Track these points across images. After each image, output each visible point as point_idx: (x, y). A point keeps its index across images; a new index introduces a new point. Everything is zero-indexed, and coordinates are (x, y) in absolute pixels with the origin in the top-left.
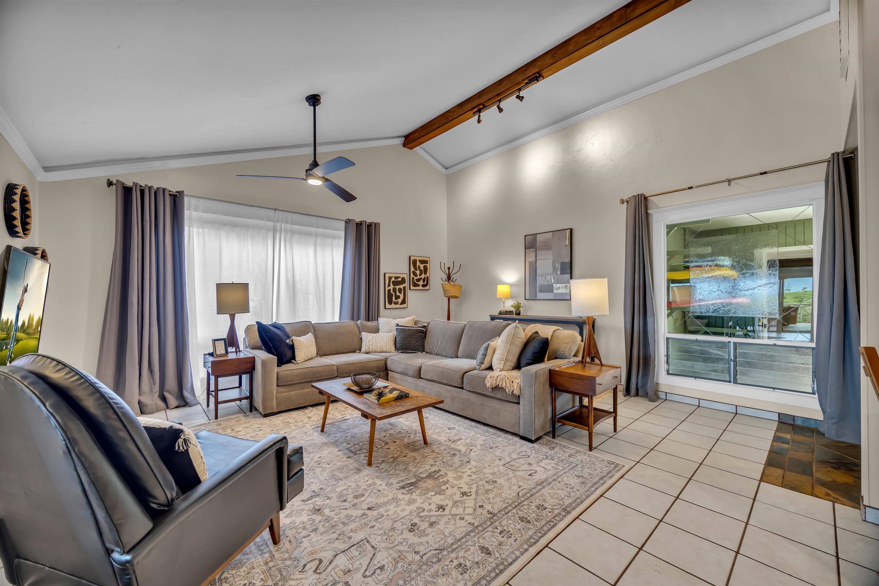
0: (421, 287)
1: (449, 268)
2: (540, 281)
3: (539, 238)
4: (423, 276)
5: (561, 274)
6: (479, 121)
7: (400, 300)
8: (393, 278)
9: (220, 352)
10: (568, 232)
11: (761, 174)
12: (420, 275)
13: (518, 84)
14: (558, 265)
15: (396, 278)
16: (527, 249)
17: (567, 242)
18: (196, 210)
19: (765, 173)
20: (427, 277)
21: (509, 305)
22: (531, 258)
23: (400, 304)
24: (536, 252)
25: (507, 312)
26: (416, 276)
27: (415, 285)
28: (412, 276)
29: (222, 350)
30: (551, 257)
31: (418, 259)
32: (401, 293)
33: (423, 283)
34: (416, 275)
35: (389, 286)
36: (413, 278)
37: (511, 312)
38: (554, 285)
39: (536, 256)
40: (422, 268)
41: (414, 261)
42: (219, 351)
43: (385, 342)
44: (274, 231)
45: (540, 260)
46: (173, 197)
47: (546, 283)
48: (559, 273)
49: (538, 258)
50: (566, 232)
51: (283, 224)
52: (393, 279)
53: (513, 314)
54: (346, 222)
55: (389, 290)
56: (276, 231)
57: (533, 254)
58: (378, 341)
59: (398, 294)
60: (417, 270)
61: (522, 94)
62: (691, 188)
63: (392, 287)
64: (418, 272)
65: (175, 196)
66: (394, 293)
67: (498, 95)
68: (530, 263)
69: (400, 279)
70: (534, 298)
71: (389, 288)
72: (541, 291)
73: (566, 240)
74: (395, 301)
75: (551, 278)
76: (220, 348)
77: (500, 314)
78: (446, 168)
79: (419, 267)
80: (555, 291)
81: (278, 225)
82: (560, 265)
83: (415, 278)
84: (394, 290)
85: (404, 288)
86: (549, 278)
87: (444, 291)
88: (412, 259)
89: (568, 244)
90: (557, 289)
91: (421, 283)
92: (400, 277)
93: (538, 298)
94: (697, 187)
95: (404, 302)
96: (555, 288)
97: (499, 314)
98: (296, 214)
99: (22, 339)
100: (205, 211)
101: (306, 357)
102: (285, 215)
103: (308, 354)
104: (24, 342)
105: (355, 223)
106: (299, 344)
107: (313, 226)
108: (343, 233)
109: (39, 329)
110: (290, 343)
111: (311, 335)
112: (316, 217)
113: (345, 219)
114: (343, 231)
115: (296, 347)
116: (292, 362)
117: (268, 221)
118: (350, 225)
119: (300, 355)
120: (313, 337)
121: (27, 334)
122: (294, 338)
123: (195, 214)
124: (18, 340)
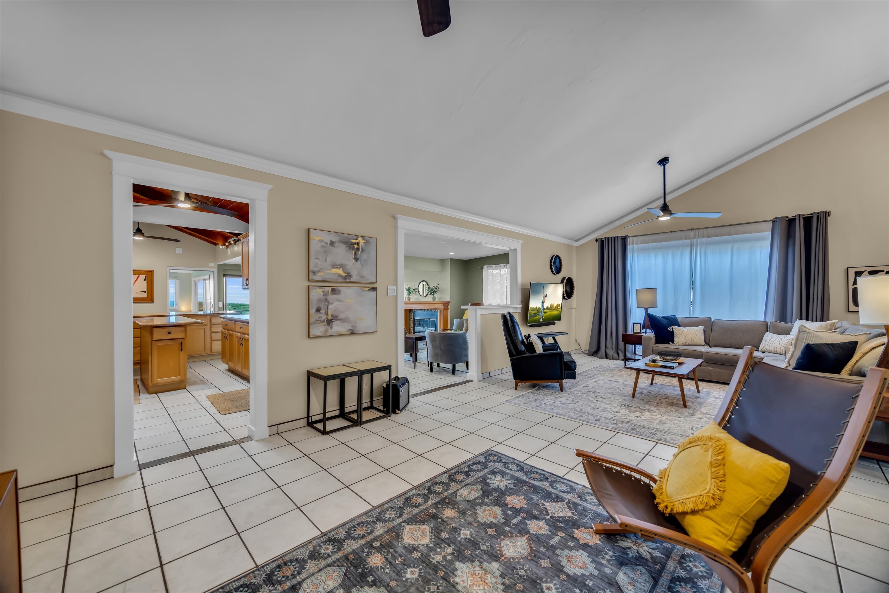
15: (874, 272)
18: (637, 244)
35: (855, 283)
42: (636, 330)
44: (691, 245)
46: (624, 240)
51: (699, 240)
54: (774, 222)
55: (855, 289)
56: (693, 246)
65: (625, 239)
71: (855, 286)
81: (695, 240)
92: (881, 271)
98: (712, 228)
99: (548, 312)
100: (642, 243)
101: (684, 342)
102: (701, 231)
103: (687, 340)
104: (550, 313)
105: (787, 220)
106: (678, 332)
107: (731, 235)
108: (770, 233)
109: (559, 307)
110: (670, 330)
111: (702, 328)
112: (734, 226)
113: (772, 219)
114: (769, 231)
115: (675, 334)
116: (669, 344)
117: (686, 239)
118: (777, 223)
119: (677, 340)
120: (704, 329)
121: (551, 310)
122: (674, 327)
123: (635, 246)
124: (545, 313)
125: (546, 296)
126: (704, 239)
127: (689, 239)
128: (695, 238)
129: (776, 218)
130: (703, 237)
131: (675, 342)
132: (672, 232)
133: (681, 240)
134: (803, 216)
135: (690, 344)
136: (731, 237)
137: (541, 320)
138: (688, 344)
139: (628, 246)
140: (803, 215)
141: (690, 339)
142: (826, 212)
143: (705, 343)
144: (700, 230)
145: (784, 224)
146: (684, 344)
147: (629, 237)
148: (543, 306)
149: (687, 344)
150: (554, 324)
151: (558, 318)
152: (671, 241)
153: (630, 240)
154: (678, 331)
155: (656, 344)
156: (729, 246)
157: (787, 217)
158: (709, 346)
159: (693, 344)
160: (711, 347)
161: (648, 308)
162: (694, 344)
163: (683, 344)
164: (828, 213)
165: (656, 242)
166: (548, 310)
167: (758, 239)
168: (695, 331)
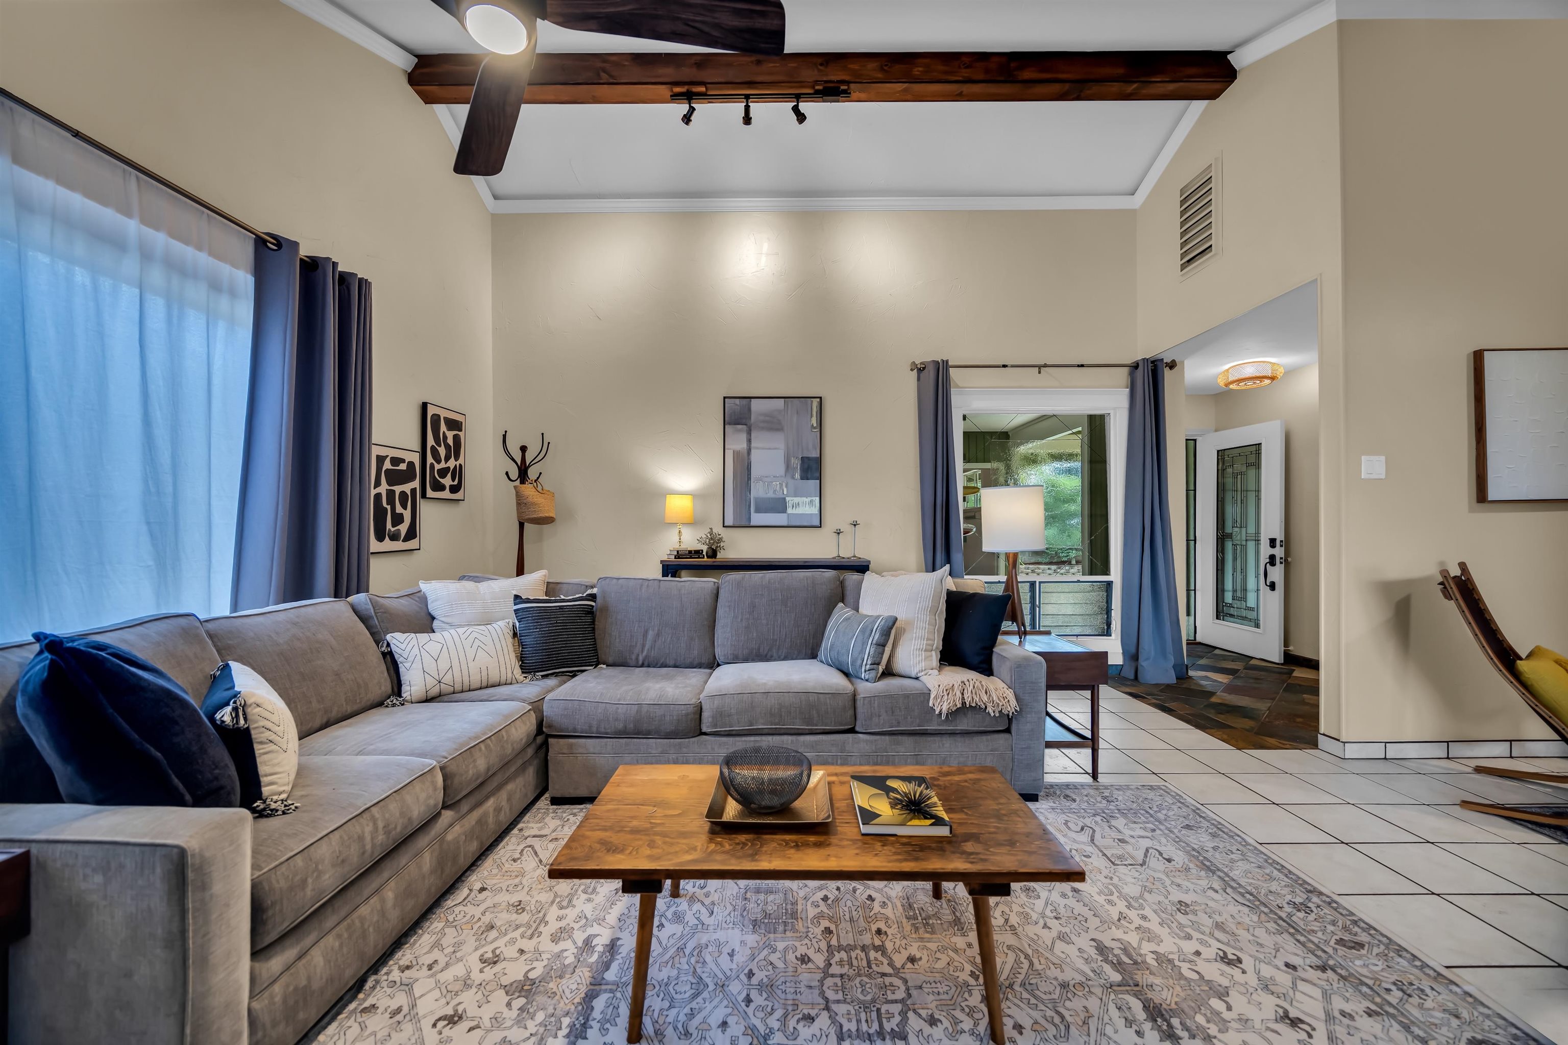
0: (446, 494)
1: (524, 449)
2: (758, 491)
3: (755, 405)
4: (452, 463)
5: (802, 479)
6: (687, 119)
7: (403, 528)
8: (388, 460)
10: (815, 402)
11: (1078, 366)
12: (447, 459)
13: (802, 84)
14: (796, 463)
15: (396, 461)
16: (730, 424)
17: (814, 421)
19: (1082, 366)
20: (460, 465)
21: (691, 540)
22: (738, 442)
23: (404, 540)
24: (749, 433)
25: (690, 552)
26: (439, 462)
27: (438, 487)
28: (430, 459)
30: (782, 445)
31: (443, 414)
32: (405, 508)
33: (453, 483)
34: (439, 458)
35: (378, 484)
36: (432, 466)
37: (698, 553)
38: (788, 499)
39: (749, 441)
40: (450, 441)
41: (435, 417)
43: (493, 653)
45: (757, 448)
47: (771, 495)
48: (797, 476)
49: (753, 445)
50: (812, 402)
52: (387, 465)
53: (704, 558)
54: (263, 243)
55: (378, 496)
57: (744, 436)
58: (470, 656)
59: (399, 509)
60: (440, 446)
61: (804, 107)
62: (1004, 366)
63: (384, 488)
64: (442, 451)
66: (389, 507)
67: (750, 84)
68: (736, 454)
69: (403, 467)
70: (747, 524)
71: (378, 490)
72: (758, 510)
73: (812, 416)
74: (393, 529)
75: (781, 485)
77: (679, 558)
78: (496, 197)
79: (445, 437)
80: (789, 511)
82: (800, 462)
83: (437, 467)
84: (391, 494)
85: (413, 491)
86: (777, 485)
87: (519, 504)
88: (431, 411)
89: (815, 425)
90: (793, 507)
91: (447, 481)
92: (403, 461)
93: (752, 524)
94: (1013, 366)
95: (412, 534)
96: (789, 505)
97: (675, 558)
108: (249, 279)
114: (247, 272)
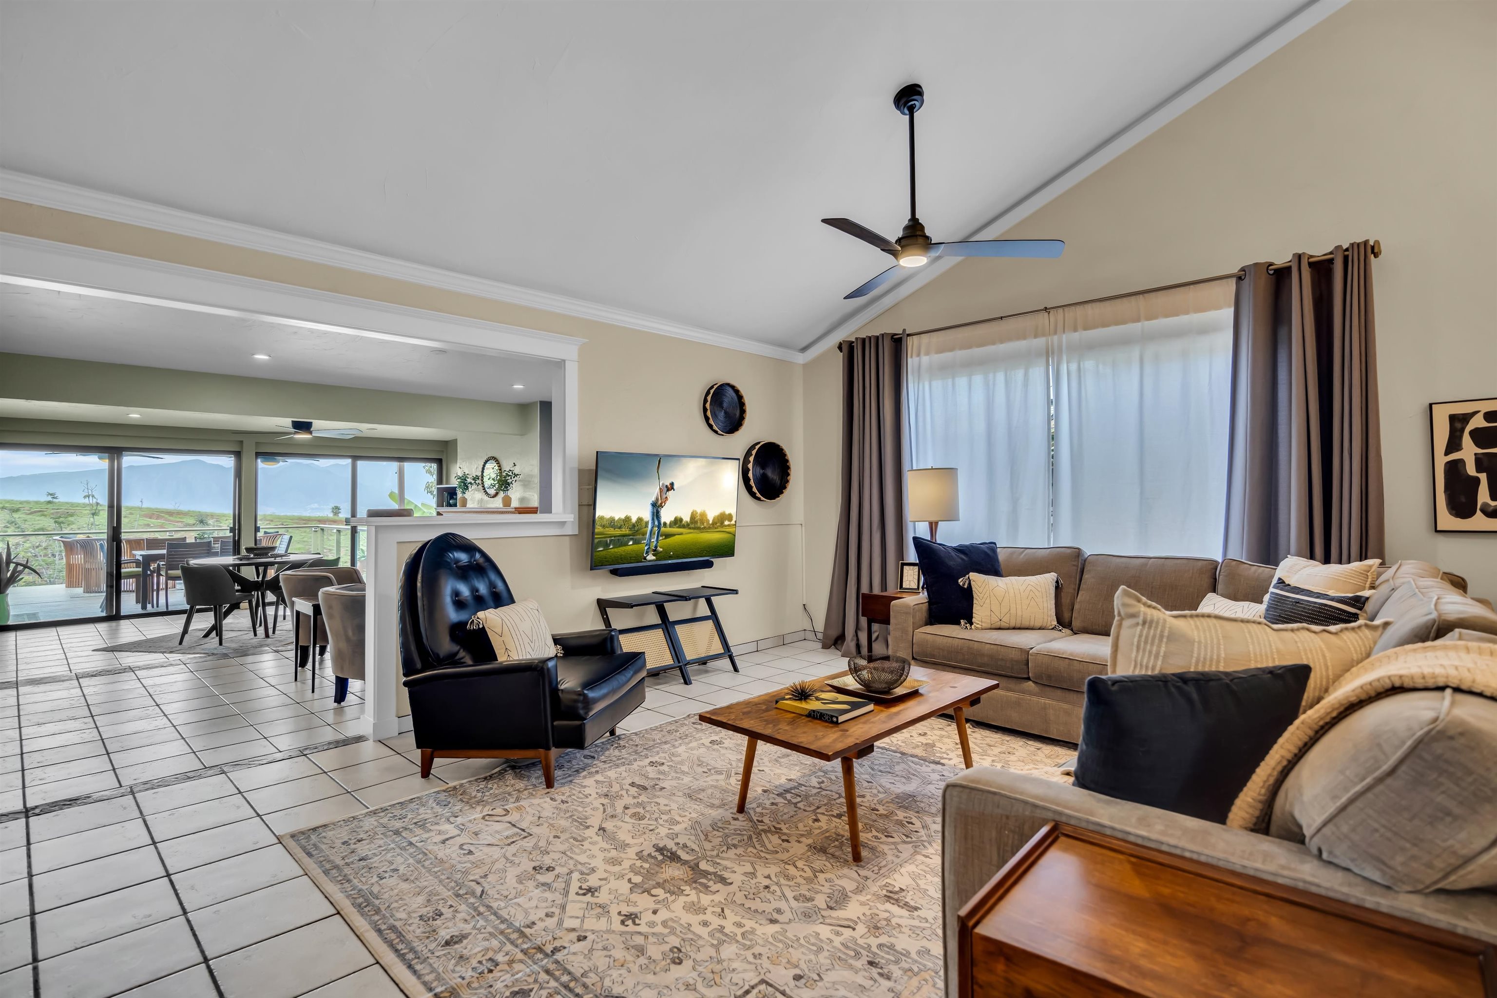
8: (1480, 417)
9: (910, 585)
15: (1492, 416)
18: (927, 354)
29: (912, 582)
35: (1453, 448)
42: (908, 582)
44: (1048, 353)
46: (897, 343)
51: (1064, 336)
52: (1477, 423)
54: (1240, 279)
55: (1455, 464)
56: (1053, 353)
63: (1468, 452)
65: (900, 339)
66: (1481, 476)
71: (1455, 456)
74: (1491, 503)
76: (911, 578)
81: (1056, 338)
98: (1094, 304)
99: (681, 534)
100: (940, 351)
101: (995, 619)
102: (1070, 313)
103: (1002, 616)
104: (688, 537)
105: (1271, 272)
106: (981, 590)
107: (1138, 320)
108: (1230, 312)
109: (726, 523)
110: (964, 584)
111: (1050, 578)
112: (1146, 295)
113: (1235, 270)
114: (1229, 306)
115: (975, 596)
116: (959, 623)
117: (1036, 336)
118: (1246, 283)
119: (979, 613)
120: (1057, 582)
121: (694, 528)
122: (973, 576)
123: (925, 359)
124: (668, 536)
125: (671, 487)
126: (1076, 336)
127: (1044, 335)
128: (1055, 333)
129: (1243, 269)
130: (1075, 330)
131: (974, 620)
132: (1002, 318)
133: (1025, 338)
134: (1311, 260)
135: (1013, 624)
136: (1139, 325)
137: (650, 557)
138: (1007, 625)
139: (909, 360)
140: (1312, 256)
141: (1013, 611)
142: (1366, 243)
143: (1060, 621)
144: (1066, 309)
145: (1264, 282)
146: (998, 625)
147: (908, 335)
148: (656, 515)
149: (1003, 625)
150: (709, 565)
151: (727, 550)
152: (1002, 342)
153: (912, 344)
154: (982, 588)
155: (926, 624)
156: (1135, 353)
157: (1271, 264)
158: (1072, 630)
159: (1022, 626)
160: (1076, 634)
161: (937, 523)
162: (1026, 623)
163: (993, 626)
164: (1373, 248)
165: (970, 347)
166: (679, 527)
167: (1204, 330)
168: (1030, 588)
